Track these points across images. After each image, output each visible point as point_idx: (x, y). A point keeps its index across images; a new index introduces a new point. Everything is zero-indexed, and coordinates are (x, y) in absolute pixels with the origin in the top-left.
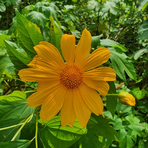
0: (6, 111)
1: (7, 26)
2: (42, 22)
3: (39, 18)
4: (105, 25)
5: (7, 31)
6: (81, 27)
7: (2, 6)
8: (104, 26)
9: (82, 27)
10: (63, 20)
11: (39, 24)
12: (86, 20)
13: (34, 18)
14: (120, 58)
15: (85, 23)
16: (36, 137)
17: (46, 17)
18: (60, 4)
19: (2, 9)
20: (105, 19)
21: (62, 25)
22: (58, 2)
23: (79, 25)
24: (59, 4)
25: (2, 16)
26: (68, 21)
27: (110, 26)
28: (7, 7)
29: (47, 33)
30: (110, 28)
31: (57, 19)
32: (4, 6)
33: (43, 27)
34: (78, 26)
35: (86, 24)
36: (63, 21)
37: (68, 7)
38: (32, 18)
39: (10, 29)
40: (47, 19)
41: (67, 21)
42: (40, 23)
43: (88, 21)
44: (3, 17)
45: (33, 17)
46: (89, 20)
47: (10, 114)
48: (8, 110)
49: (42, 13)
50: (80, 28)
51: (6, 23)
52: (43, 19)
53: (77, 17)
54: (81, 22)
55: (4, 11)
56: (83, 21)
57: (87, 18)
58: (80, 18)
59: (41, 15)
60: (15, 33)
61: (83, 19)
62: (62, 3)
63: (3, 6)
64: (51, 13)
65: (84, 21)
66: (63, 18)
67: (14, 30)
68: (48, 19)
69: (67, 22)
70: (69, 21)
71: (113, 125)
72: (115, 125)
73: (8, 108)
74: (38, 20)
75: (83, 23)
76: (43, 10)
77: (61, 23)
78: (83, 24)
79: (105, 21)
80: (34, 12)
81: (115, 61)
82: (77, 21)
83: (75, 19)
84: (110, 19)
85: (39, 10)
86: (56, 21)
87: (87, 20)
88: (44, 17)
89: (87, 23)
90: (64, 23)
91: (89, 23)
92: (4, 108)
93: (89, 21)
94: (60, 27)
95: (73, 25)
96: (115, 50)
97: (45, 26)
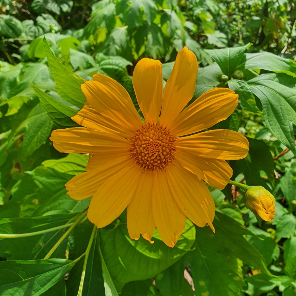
0: (53, 189)
1: (82, 21)
2: (147, 13)
3: (142, 6)
4: (280, 21)
5: (81, 31)
6: (229, 26)
8: (277, 23)
9: (231, 25)
10: (191, 9)
11: (142, 17)
12: (241, 10)
13: (131, 5)
14: (286, 98)
15: (238, 17)
16: (87, 253)
17: (156, 3)
20: (283, 9)
21: (188, 20)
23: (225, 21)
25: (74, 3)
26: (200, 12)
27: (292, 25)
29: (156, 36)
30: (291, 29)
31: (177, 8)
33: (150, 24)
34: (223, 22)
35: (240, 21)
36: (191, 13)
38: (128, 6)
39: (86, 27)
40: (158, 7)
41: (198, 11)
42: (144, 16)
43: (245, 14)
44: (77, 5)
45: (130, 3)
46: (247, 11)
48: (58, 187)
50: (226, 27)
51: (81, 16)
52: (151, 8)
53: (221, 5)
54: (230, 15)
56: (235, 14)
57: (243, 7)
58: (228, 8)
60: (95, 35)
61: (234, 10)
65: (237, 13)
66: (191, 6)
67: (93, 29)
68: (160, 8)
69: (199, 14)
70: (203, 12)
71: (277, 227)
72: (280, 228)
73: (58, 184)
74: (139, 10)
75: (235, 16)
77: (185, 15)
78: (235, 20)
79: (282, 14)
81: (272, 106)
82: (221, 13)
83: (217, 9)
84: (292, 9)
86: (176, 11)
87: (242, 12)
89: (242, 18)
90: (192, 16)
91: (247, 17)
92: (50, 183)
93: (247, 14)
94: (182, 24)
95: (212, 20)
96: (277, 79)
97: (152, 23)
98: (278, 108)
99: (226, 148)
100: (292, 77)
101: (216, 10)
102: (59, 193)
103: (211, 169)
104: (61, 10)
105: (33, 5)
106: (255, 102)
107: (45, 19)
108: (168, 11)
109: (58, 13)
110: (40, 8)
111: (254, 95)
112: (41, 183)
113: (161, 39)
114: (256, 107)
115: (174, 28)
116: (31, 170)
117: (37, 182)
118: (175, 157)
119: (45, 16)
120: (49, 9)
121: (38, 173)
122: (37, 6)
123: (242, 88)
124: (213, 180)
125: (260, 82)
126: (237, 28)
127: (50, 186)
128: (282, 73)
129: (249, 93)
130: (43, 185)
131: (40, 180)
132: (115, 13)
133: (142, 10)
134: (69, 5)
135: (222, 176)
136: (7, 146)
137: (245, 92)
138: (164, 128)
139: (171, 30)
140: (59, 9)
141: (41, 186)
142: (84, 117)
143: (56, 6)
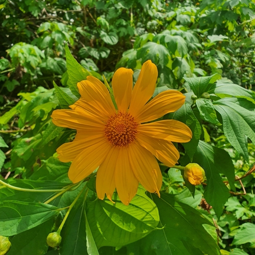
0: (59, 173)
3: (157, 53)
7: (113, 37)
10: (203, 59)
13: (149, 52)
14: (243, 117)
15: (249, 69)
18: (202, 34)
19: (112, 41)
22: (199, 30)
24: (200, 33)
28: (119, 39)
29: (167, 77)
32: (117, 37)
33: (163, 67)
36: (203, 62)
37: (214, 39)
38: (147, 52)
41: (209, 61)
44: (114, 53)
45: (148, 50)
47: (62, 178)
48: (62, 172)
49: (165, 46)
52: (164, 55)
54: (243, 67)
55: (115, 44)
59: (162, 47)
62: (205, 32)
63: (115, 37)
64: (179, 46)
68: (173, 56)
70: (212, 61)
73: (62, 169)
74: (155, 56)
76: (167, 41)
77: (198, 64)
78: (246, 71)
80: (152, 44)
81: (231, 121)
83: (228, 60)
85: (160, 40)
88: (167, 52)
90: (204, 64)
92: (57, 169)
96: (238, 102)
97: (165, 66)
98: (236, 124)
99: (172, 133)
100: (252, 102)
101: (226, 61)
102: (61, 176)
103: (161, 149)
104: (100, 56)
105: (80, 51)
106: (216, 115)
107: (87, 62)
108: (179, 58)
109: (98, 58)
110: (85, 54)
111: (215, 110)
112: (51, 168)
113: (171, 80)
114: (217, 120)
115: (183, 72)
116: (45, 160)
117: (48, 168)
118: (136, 137)
119: (87, 59)
120: (91, 55)
121: (50, 162)
122: (83, 52)
123: (206, 104)
124: (162, 156)
125: (223, 103)
126: (248, 78)
127: (56, 171)
128: (243, 98)
129: (212, 109)
130: (52, 170)
131: (50, 166)
132: (136, 58)
133: (157, 56)
134: (107, 53)
135: (170, 155)
136: (34, 145)
137: (209, 107)
138: (130, 116)
139: (181, 73)
140: (99, 55)
141: (50, 171)
142: (77, 105)
143: (97, 53)
